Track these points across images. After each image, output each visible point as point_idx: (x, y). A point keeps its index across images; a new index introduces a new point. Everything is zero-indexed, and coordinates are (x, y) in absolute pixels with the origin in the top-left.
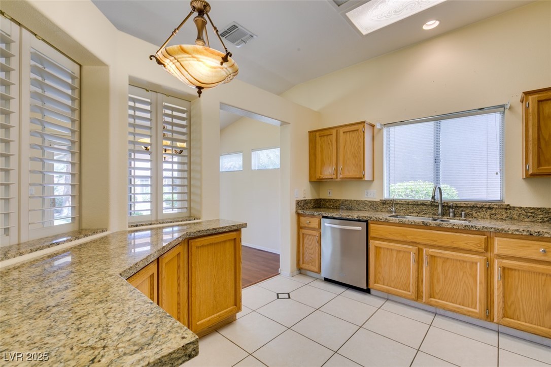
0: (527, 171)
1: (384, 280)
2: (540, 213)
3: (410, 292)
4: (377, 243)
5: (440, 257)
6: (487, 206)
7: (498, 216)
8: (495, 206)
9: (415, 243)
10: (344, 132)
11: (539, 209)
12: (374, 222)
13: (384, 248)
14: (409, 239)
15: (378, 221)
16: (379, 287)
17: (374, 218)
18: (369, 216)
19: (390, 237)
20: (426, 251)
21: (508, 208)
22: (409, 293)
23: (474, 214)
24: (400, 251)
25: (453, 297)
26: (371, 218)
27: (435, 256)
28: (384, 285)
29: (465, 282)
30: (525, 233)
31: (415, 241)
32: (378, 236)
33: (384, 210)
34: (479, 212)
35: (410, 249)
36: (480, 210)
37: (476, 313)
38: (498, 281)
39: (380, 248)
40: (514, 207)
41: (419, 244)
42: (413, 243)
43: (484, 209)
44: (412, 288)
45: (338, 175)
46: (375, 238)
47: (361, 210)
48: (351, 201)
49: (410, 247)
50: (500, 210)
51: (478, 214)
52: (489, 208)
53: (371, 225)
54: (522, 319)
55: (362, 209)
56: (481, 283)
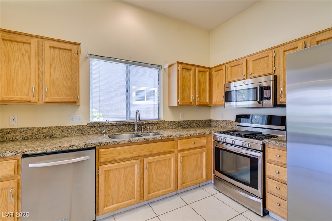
0: (178, 102)
1: (113, 200)
2: (174, 124)
3: (134, 198)
4: (106, 167)
5: (154, 162)
6: (157, 122)
7: (161, 127)
8: (160, 122)
9: (139, 156)
10: (51, 47)
11: (174, 122)
12: (104, 147)
13: (113, 170)
14: (135, 154)
15: (108, 146)
16: (109, 209)
17: (105, 143)
18: (98, 142)
19: (119, 157)
20: (146, 161)
21: (164, 122)
22: (134, 200)
23: (151, 128)
24: (127, 167)
25: (160, 187)
26: (100, 143)
27: (150, 162)
28: (113, 204)
29: (166, 172)
30: (189, 135)
31: (139, 155)
32: (108, 160)
33: (91, 133)
34: (153, 126)
35: (135, 162)
36: (153, 125)
37: (172, 190)
38: (180, 165)
39: (109, 170)
40: (166, 122)
41: (141, 156)
42: (137, 158)
43: (155, 124)
44: (136, 195)
45: (41, 97)
46: (104, 163)
47: (64, 137)
48: (51, 128)
49: (135, 161)
50: (162, 124)
51: (153, 127)
52: (158, 123)
53: (101, 150)
54: (187, 182)
55: (66, 135)
56: (173, 170)
